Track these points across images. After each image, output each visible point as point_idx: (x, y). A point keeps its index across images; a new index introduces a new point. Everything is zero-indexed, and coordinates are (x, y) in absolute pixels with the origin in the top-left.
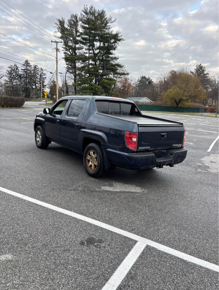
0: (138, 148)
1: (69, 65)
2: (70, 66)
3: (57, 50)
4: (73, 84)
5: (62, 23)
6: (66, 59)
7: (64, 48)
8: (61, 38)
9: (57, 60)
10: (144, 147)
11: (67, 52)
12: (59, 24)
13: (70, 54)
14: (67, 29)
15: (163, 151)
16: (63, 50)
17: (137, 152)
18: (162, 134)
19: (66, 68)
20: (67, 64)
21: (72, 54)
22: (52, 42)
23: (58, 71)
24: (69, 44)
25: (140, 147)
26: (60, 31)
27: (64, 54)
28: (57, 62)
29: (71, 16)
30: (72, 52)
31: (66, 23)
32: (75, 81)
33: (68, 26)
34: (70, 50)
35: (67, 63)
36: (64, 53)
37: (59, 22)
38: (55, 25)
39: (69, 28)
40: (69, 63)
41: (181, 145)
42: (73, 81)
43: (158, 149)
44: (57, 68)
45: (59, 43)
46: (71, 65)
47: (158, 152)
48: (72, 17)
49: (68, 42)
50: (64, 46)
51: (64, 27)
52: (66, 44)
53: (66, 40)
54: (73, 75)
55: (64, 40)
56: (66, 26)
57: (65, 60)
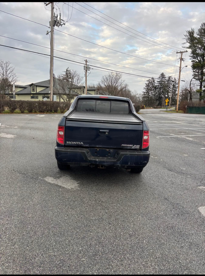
0: (65, 142)
1: (196, 72)
2: (196, 74)
3: (182, 59)
4: (196, 91)
5: (191, 34)
6: (194, 67)
7: (191, 56)
8: (190, 47)
9: (180, 69)
10: (75, 142)
11: (195, 60)
12: (188, 35)
13: (198, 61)
14: (196, 38)
15: (108, 150)
16: (190, 59)
17: (65, 146)
18: (100, 130)
19: (193, 75)
20: (194, 72)
21: (200, 61)
22: (177, 53)
23: (180, 79)
24: (197, 52)
25: (68, 141)
26: (188, 41)
27: (192, 63)
28: (180, 71)
29: (201, 25)
30: (200, 59)
31: (195, 33)
32: (201, 87)
33: (198, 35)
34: (198, 58)
35: (194, 70)
36: (192, 61)
37: (188, 34)
38: (185, 37)
39: (199, 37)
40: (196, 71)
41: (139, 146)
42: (199, 88)
43: (97, 146)
44: (180, 76)
45: (184, 53)
46: (198, 72)
47: (99, 150)
48: (203, 26)
49: (196, 50)
50: (192, 55)
51: (194, 37)
52: (194, 52)
53: (195, 48)
54: (200, 81)
55: (192, 49)
56: (196, 35)
57: (192, 68)
